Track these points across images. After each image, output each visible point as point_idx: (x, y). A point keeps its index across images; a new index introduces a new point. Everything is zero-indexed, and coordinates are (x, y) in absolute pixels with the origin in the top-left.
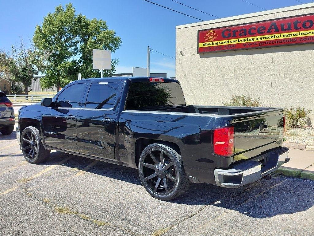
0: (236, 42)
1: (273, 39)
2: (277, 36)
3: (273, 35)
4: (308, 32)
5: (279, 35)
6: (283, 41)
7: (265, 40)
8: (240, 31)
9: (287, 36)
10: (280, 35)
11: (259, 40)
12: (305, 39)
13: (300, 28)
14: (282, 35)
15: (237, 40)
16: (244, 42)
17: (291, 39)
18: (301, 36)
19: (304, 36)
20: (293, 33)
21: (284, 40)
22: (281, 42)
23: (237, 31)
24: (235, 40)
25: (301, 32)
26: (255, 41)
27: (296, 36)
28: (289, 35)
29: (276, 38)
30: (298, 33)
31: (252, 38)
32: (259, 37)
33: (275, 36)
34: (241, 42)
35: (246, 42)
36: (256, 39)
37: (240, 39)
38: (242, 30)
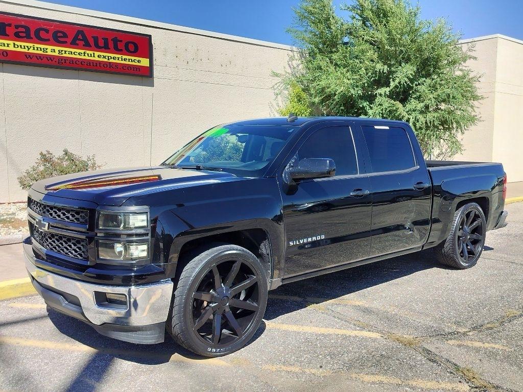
0: (8, 46)
1: (82, 57)
2: (88, 54)
3: (82, 51)
4: (133, 58)
5: (91, 52)
6: (98, 65)
7: (67, 55)
8: (17, 27)
9: (104, 57)
10: (94, 53)
11: (56, 54)
12: (129, 68)
13: (121, 50)
14: (97, 54)
15: (11, 43)
16: (26, 50)
17: (110, 63)
18: (123, 62)
19: (127, 62)
20: (113, 55)
21: (100, 62)
22: (95, 65)
23: (10, 25)
24: (6, 42)
25: (124, 57)
26: (49, 53)
27: (117, 61)
28: (107, 57)
29: (87, 57)
30: (120, 56)
31: (42, 46)
32: (57, 49)
33: (84, 53)
34: (19, 49)
35: (31, 51)
36: (53, 50)
37: (17, 43)
38: (22, 26)
